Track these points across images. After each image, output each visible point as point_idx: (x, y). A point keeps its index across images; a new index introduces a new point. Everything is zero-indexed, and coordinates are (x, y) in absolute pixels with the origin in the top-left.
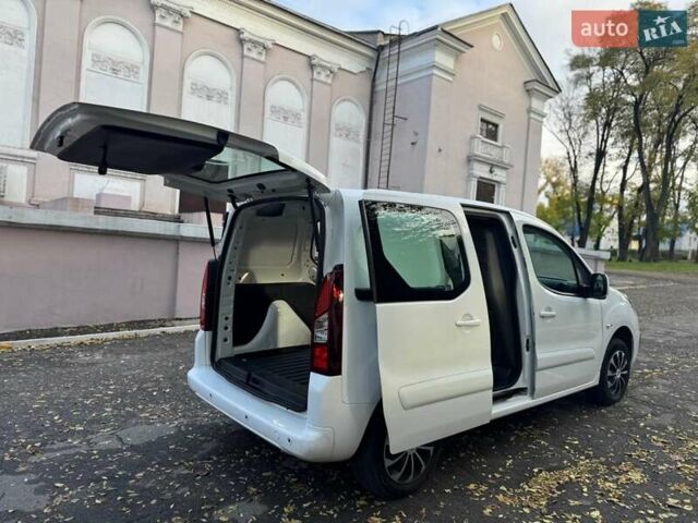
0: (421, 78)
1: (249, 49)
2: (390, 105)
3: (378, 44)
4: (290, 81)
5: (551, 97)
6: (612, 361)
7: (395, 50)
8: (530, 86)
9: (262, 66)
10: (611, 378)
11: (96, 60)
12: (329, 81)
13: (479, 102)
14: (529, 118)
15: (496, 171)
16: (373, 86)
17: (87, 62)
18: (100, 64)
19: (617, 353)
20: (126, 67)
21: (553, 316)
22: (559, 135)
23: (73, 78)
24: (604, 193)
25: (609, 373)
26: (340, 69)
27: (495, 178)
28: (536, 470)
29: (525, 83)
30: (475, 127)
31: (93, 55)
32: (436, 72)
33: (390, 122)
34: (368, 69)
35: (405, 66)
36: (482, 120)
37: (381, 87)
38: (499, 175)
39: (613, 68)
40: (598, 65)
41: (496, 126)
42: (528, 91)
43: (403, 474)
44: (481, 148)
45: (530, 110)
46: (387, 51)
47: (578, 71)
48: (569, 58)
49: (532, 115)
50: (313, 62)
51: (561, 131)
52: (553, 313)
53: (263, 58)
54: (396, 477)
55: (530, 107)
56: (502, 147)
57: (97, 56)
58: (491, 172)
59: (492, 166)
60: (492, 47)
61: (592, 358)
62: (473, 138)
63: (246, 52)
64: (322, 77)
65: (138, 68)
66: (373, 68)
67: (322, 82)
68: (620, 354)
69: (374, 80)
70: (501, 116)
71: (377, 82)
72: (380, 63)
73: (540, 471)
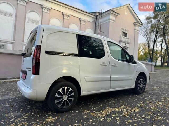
0: (107, 22)
1: (65, 17)
2: (99, 29)
3: (97, 15)
4: (75, 24)
5: (141, 26)
6: (139, 81)
7: (100, 16)
8: (135, 24)
9: (68, 21)
10: (139, 86)
11: (29, 20)
12: (85, 24)
13: (122, 28)
14: (135, 31)
15: (127, 44)
16: (96, 25)
17: (27, 20)
18: (30, 21)
19: (141, 80)
20: (36, 21)
21: (117, 66)
22: (144, 36)
23: (23, 24)
24: (157, 51)
25: (138, 85)
26: (87, 21)
27: (126, 46)
28: (107, 108)
29: (134, 23)
30: (121, 34)
31: (28, 19)
32: (110, 20)
33: (99, 33)
34: (94, 21)
35: (103, 20)
36: (123, 32)
37: (97, 25)
38: (127, 45)
39: (157, 19)
40: (153, 18)
41: (126, 33)
42: (134, 25)
43: (62, 105)
44: (123, 39)
45: (135, 30)
46: (98, 16)
47: (148, 20)
48: (146, 17)
49: (136, 31)
50: (81, 19)
51: (145, 35)
52: (116, 65)
53: (68, 19)
54: (59, 106)
55: (135, 29)
56: (128, 39)
57: (29, 19)
58: (125, 45)
59: (126, 43)
60: (125, 15)
61: (132, 80)
62: (120, 36)
63: (64, 17)
64: (83, 23)
65: (39, 21)
66: (95, 21)
67: (83, 24)
68: (142, 80)
69: (96, 23)
70: (128, 31)
71: (96, 24)
72: (97, 19)
73: (108, 108)
